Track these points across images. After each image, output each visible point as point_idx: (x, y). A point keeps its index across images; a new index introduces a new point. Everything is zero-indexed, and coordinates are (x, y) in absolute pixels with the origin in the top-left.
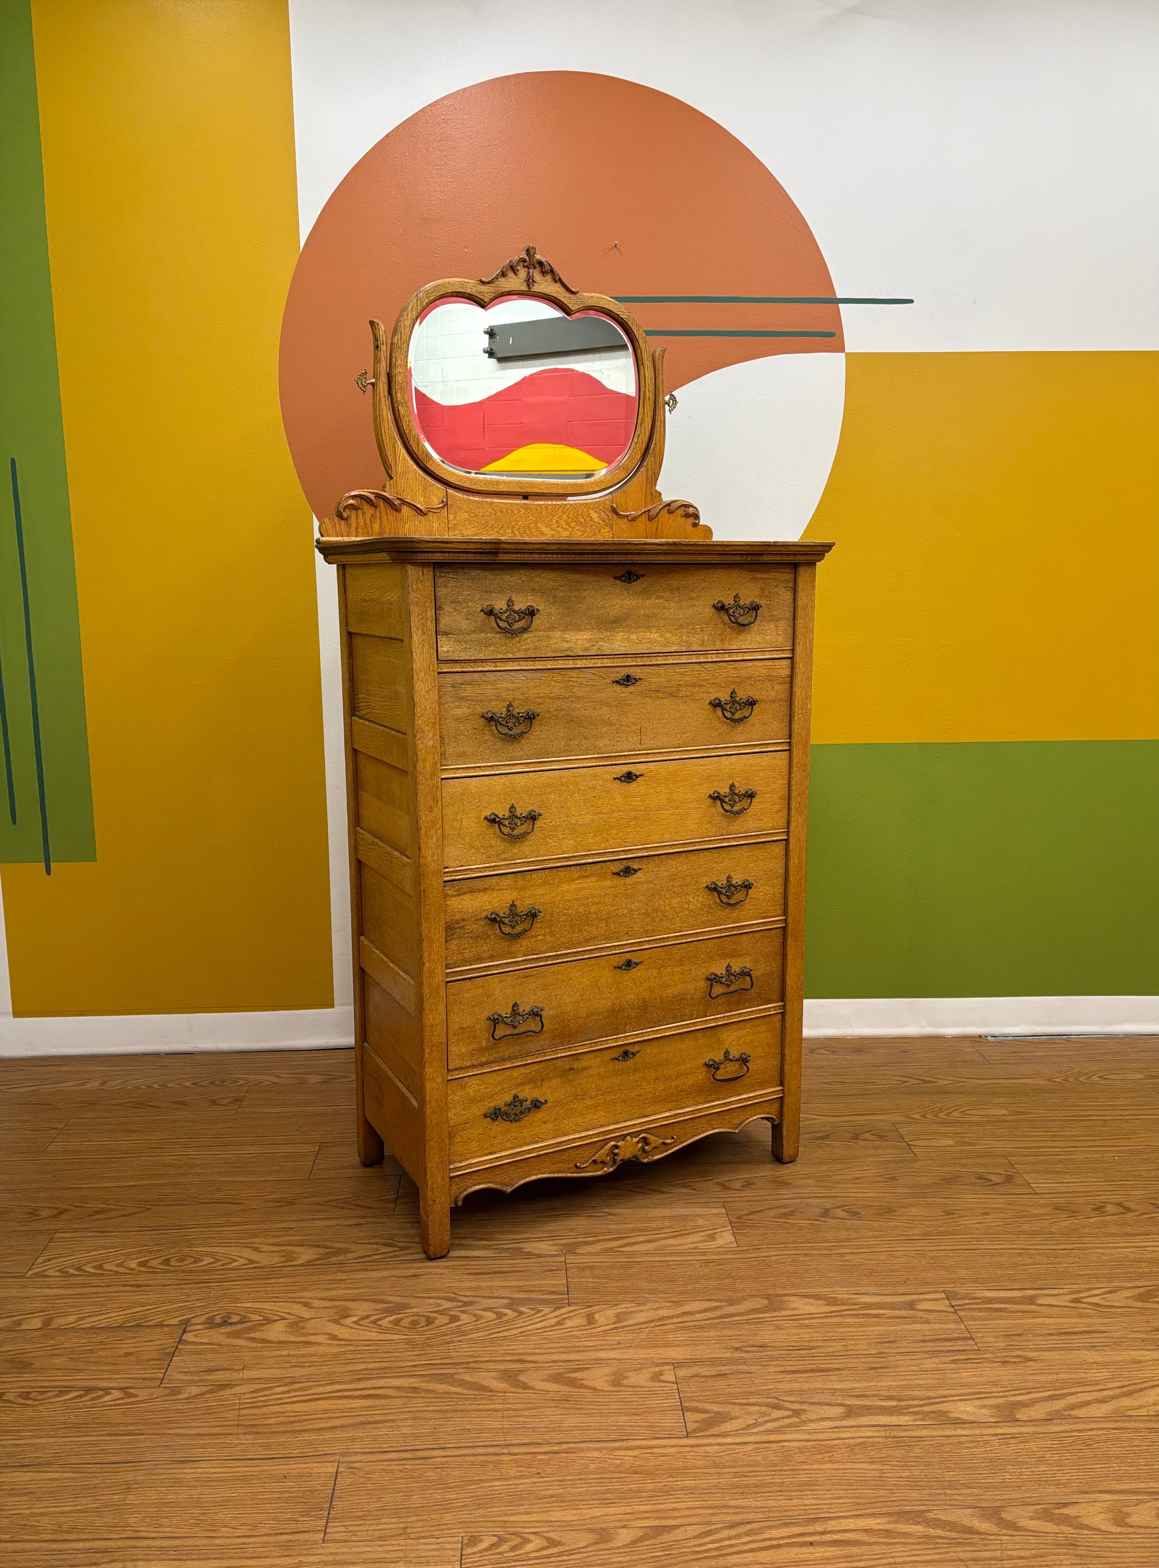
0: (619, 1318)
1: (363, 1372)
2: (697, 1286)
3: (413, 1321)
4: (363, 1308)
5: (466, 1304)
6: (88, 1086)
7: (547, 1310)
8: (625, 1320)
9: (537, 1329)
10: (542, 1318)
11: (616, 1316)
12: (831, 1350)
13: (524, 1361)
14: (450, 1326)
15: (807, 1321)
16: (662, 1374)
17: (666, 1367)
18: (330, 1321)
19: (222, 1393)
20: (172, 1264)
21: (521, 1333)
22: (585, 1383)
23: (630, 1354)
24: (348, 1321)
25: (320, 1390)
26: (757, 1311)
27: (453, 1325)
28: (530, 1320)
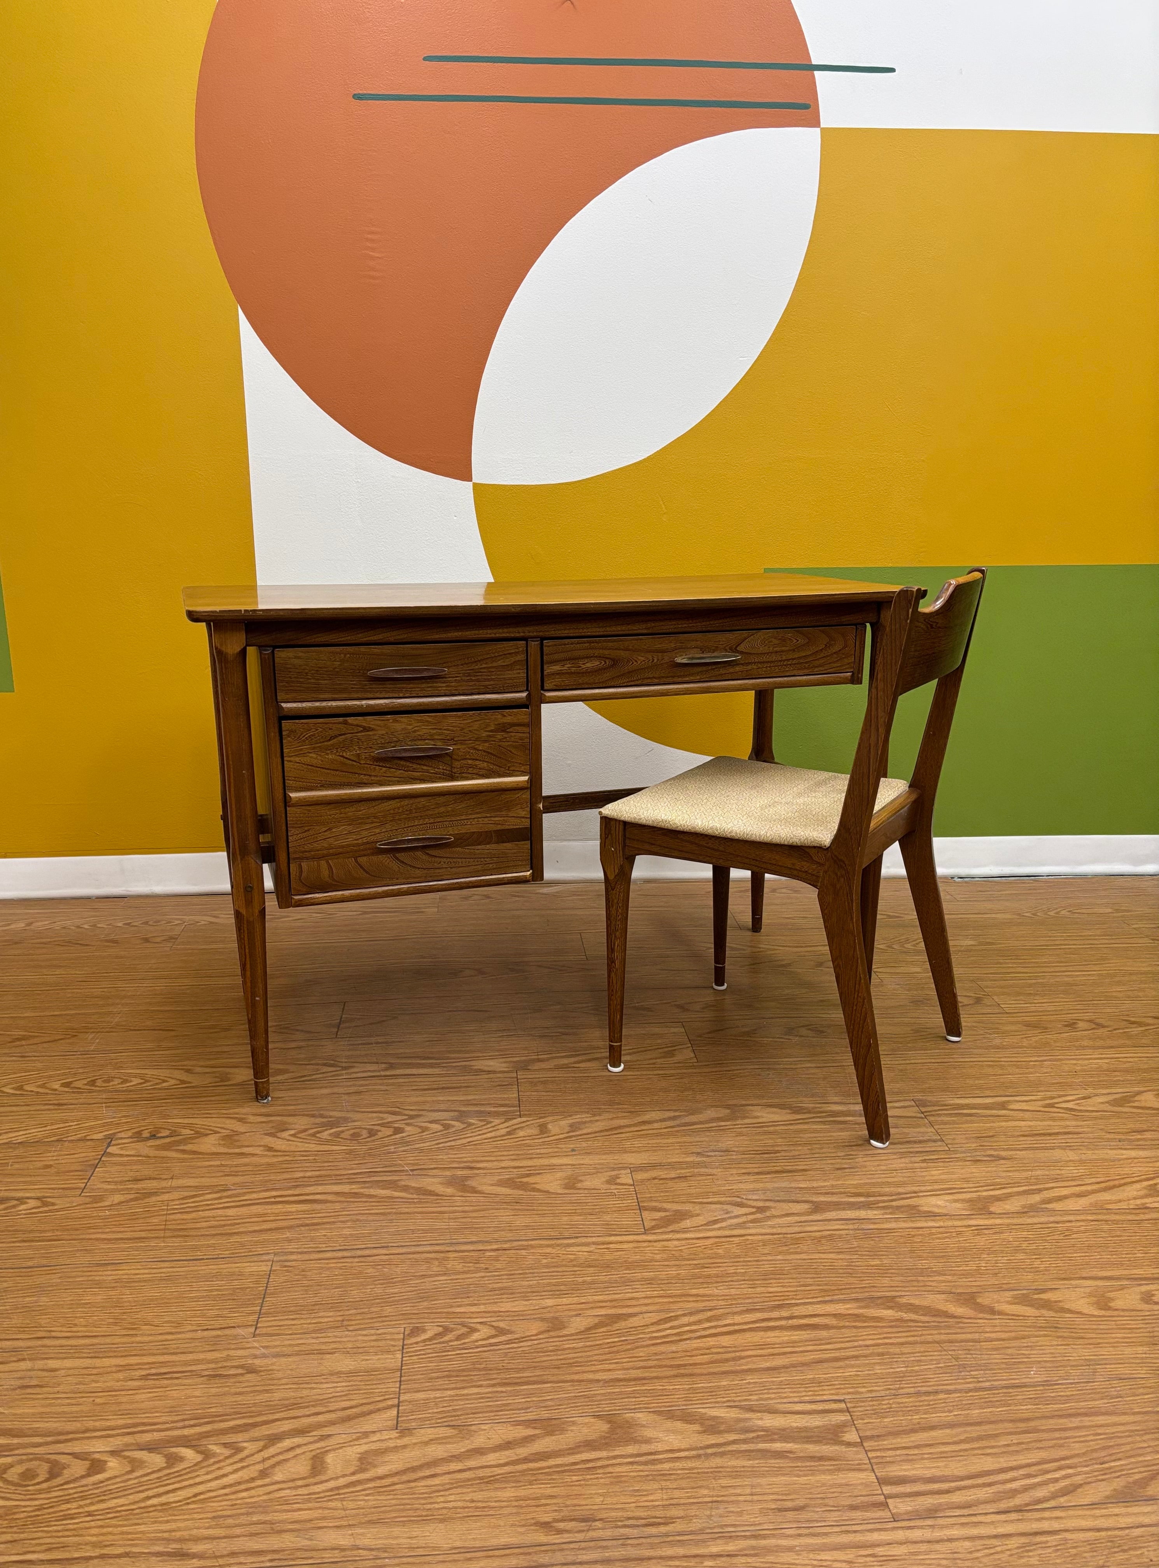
0: (574, 1127)
1: (301, 1180)
2: (656, 1097)
3: (355, 1133)
4: (302, 1122)
5: (411, 1117)
6: (12, 926)
7: (497, 1121)
8: (580, 1129)
9: (486, 1139)
10: (492, 1129)
11: (570, 1126)
12: (797, 1153)
13: (472, 1168)
14: (393, 1137)
15: (772, 1128)
16: (619, 1178)
17: (623, 1172)
18: (266, 1134)
19: (147, 1200)
20: (97, 1084)
21: (469, 1142)
22: (537, 1186)
23: (587, 1160)
24: (285, 1135)
25: (255, 1196)
26: (720, 1120)
27: (397, 1136)
28: (479, 1131)
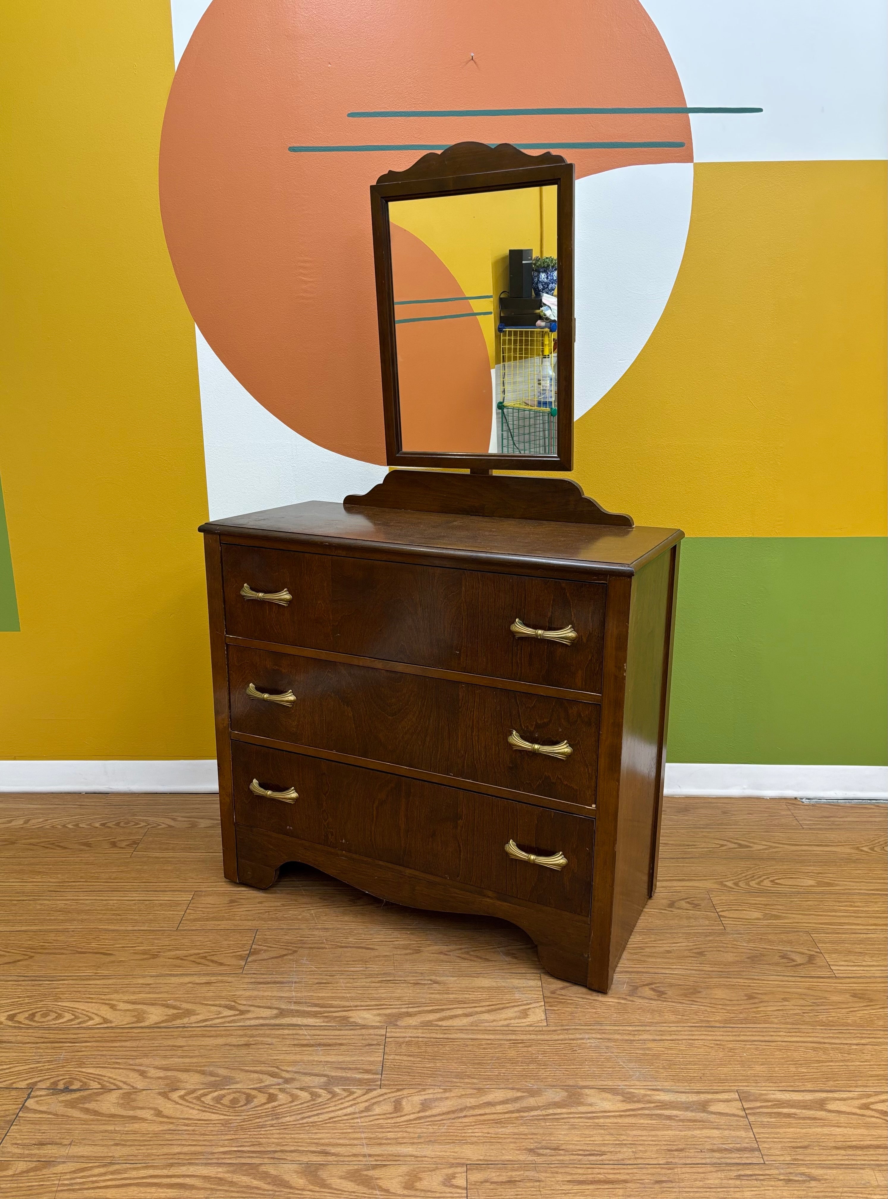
0: (425, 1106)
1: (176, 1157)
2: (503, 1070)
3: (234, 1098)
4: (192, 1080)
5: (287, 1081)
6: (13, 823)
7: (359, 1092)
8: (431, 1108)
9: (345, 1115)
10: (353, 1102)
11: (422, 1104)
12: (620, 1156)
13: (326, 1153)
14: (266, 1106)
15: (602, 1120)
16: (454, 1178)
17: (459, 1169)
18: (160, 1094)
19: (44, 1171)
20: (36, 1019)
21: (330, 1118)
22: (381, 1183)
23: (429, 1151)
24: (175, 1096)
25: (134, 1174)
26: (557, 1105)
27: (270, 1106)
28: (342, 1103)
